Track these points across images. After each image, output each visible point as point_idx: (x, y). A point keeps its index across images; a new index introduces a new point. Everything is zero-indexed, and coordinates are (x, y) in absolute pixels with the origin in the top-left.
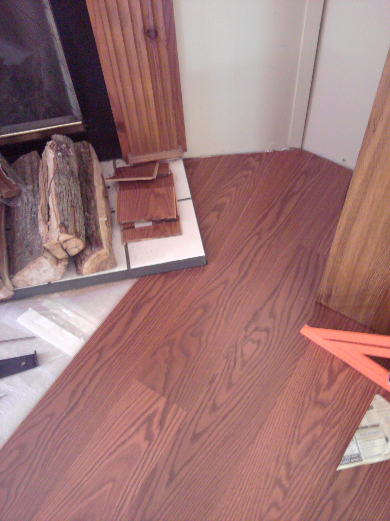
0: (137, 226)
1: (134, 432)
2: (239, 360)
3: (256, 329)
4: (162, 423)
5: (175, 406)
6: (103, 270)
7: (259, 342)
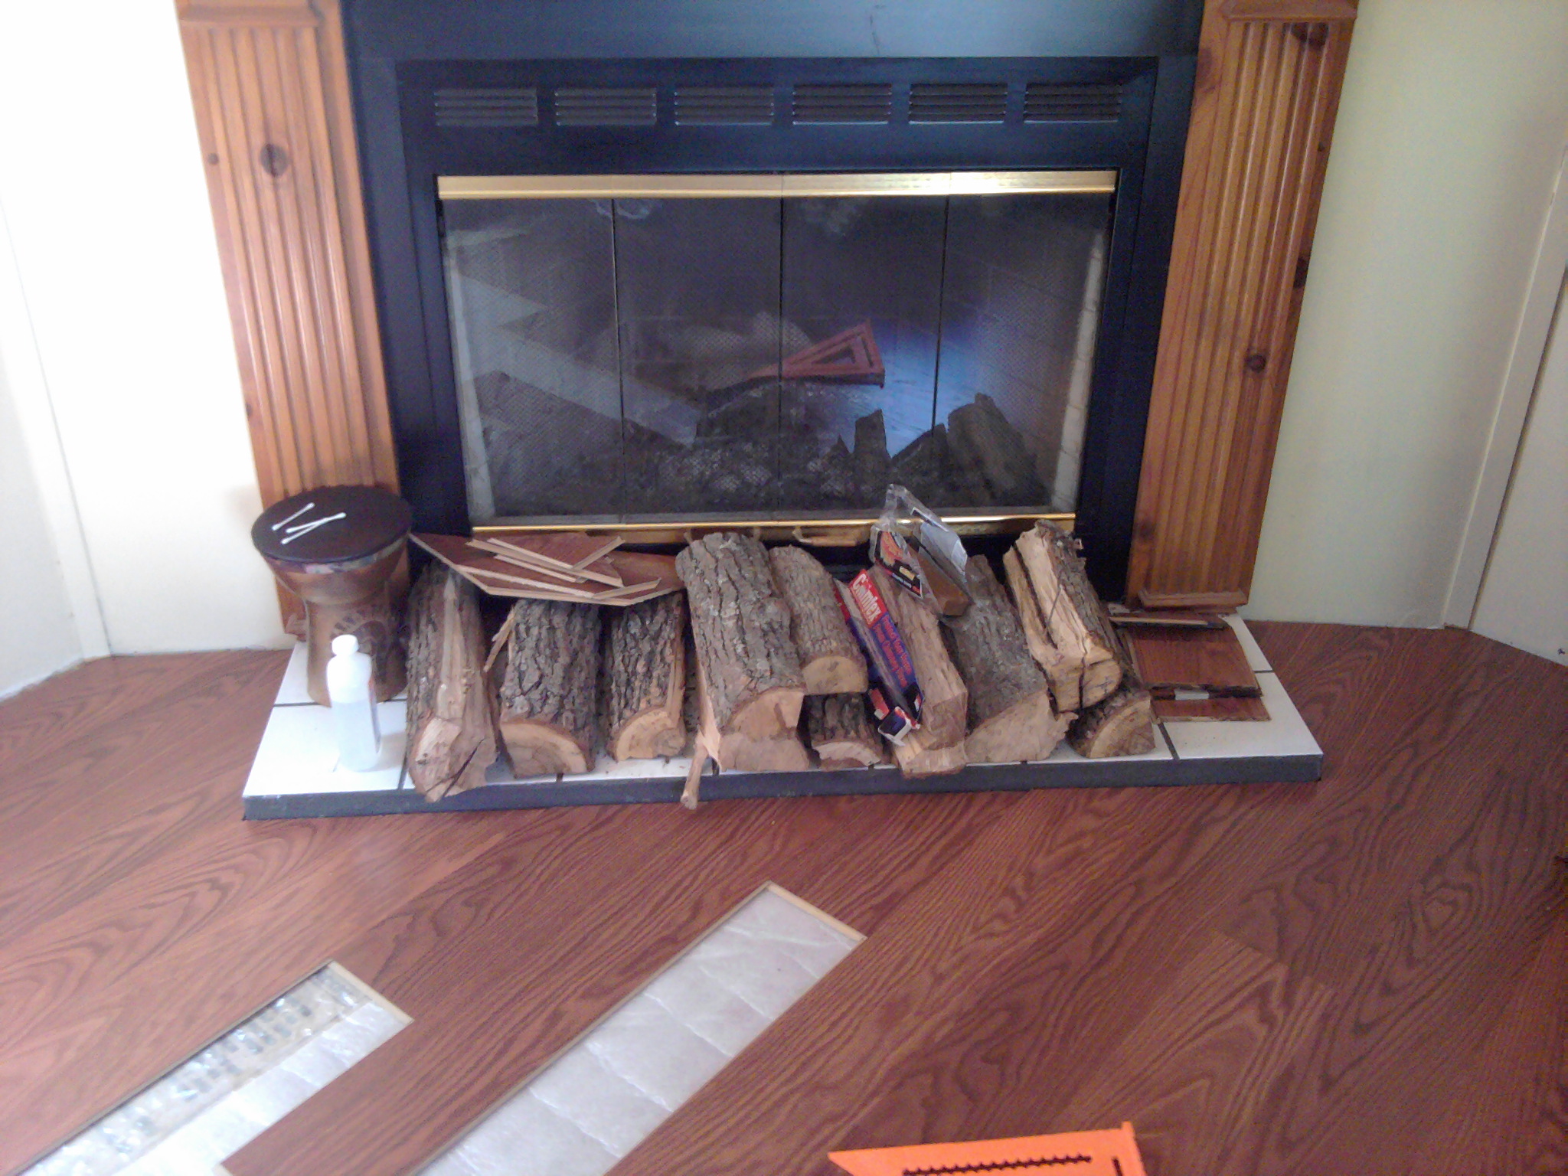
0: (1181, 696)
1: (1235, 1010)
2: (1421, 926)
3: (1444, 884)
4: (1287, 1001)
5: (1307, 980)
6: (1128, 753)
7: (1454, 903)
